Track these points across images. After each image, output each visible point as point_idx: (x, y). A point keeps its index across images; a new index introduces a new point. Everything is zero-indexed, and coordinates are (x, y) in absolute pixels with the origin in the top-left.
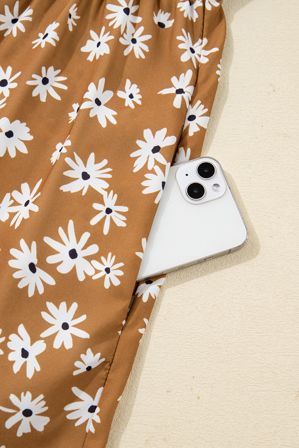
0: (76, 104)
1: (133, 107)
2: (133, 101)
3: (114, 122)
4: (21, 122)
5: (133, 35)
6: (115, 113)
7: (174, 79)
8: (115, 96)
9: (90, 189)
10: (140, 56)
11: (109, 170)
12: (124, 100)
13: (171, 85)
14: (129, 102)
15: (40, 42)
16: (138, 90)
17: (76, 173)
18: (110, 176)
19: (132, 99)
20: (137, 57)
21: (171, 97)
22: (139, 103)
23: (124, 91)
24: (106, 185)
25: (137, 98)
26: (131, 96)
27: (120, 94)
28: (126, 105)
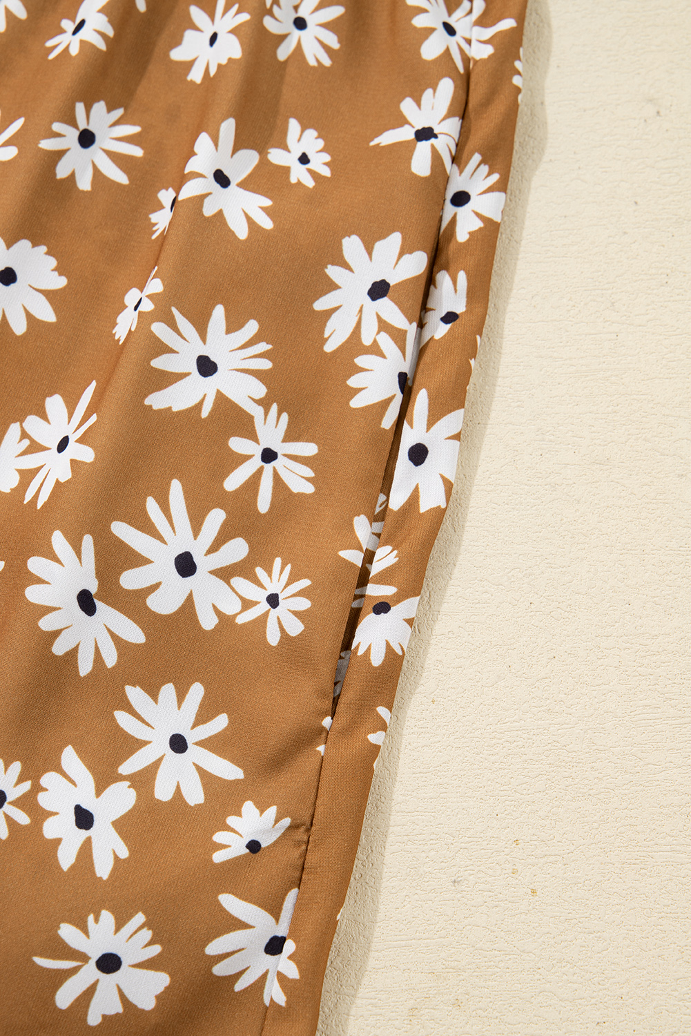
0: (167, 190)
1: (309, 183)
2: (310, 171)
3: (267, 223)
4: (34, 245)
5: (296, 8)
6: (268, 203)
7: (407, 106)
8: (264, 163)
9: (221, 399)
10: (318, 61)
11: (263, 347)
12: (286, 170)
13: (402, 121)
14: (299, 174)
15: (66, 42)
16: (320, 144)
17: (183, 360)
18: (266, 365)
19: (308, 166)
20: (312, 62)
21: (404, 150)
22: (326, 172)
23: (286, 148)
24: (260, 390)
25: (320, 163)
26: (304, 159)
27: (276, 156)
28: (293, 180)
